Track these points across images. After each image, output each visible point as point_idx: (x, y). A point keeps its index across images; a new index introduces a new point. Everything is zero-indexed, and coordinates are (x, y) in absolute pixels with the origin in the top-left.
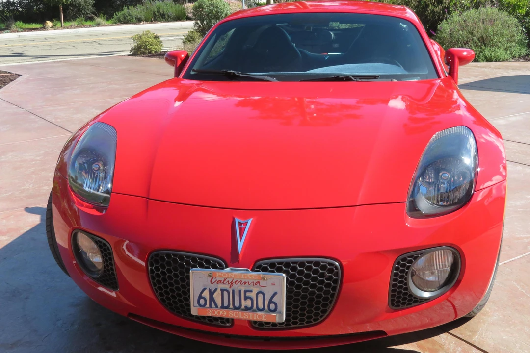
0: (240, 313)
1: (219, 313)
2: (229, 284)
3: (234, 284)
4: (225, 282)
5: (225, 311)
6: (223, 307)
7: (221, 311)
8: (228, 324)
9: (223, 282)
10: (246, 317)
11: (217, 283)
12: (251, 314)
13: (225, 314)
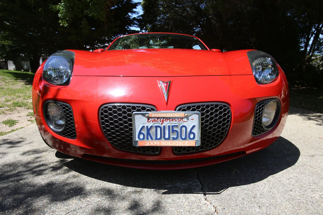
0: (170, 142)
1: (154, 143)
2: (161, 121)
3: (165, 121)
4: (158, 121)
5: (158, 142)
6: (156, 139)
7: (155, 142)
8: (157, 153)
9: (157, 121)
10: (174, 144)
11: (152, 122)
12: (177, 142)
13: (158, 144)
